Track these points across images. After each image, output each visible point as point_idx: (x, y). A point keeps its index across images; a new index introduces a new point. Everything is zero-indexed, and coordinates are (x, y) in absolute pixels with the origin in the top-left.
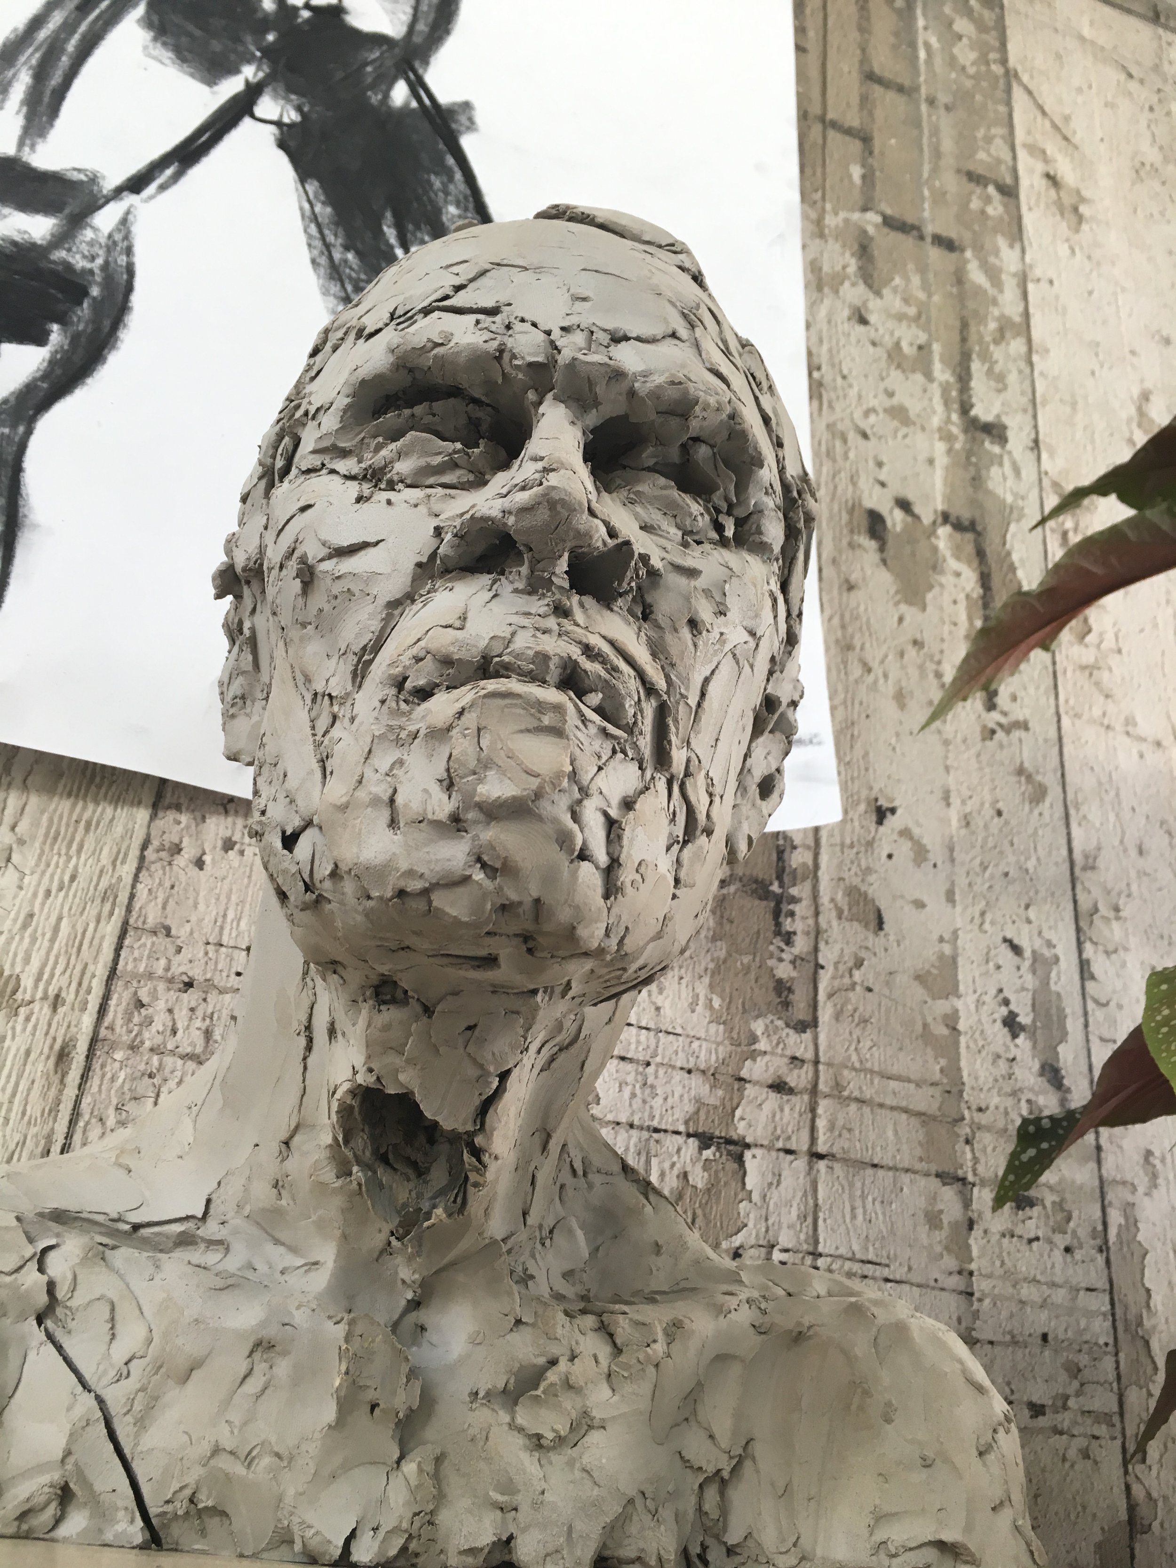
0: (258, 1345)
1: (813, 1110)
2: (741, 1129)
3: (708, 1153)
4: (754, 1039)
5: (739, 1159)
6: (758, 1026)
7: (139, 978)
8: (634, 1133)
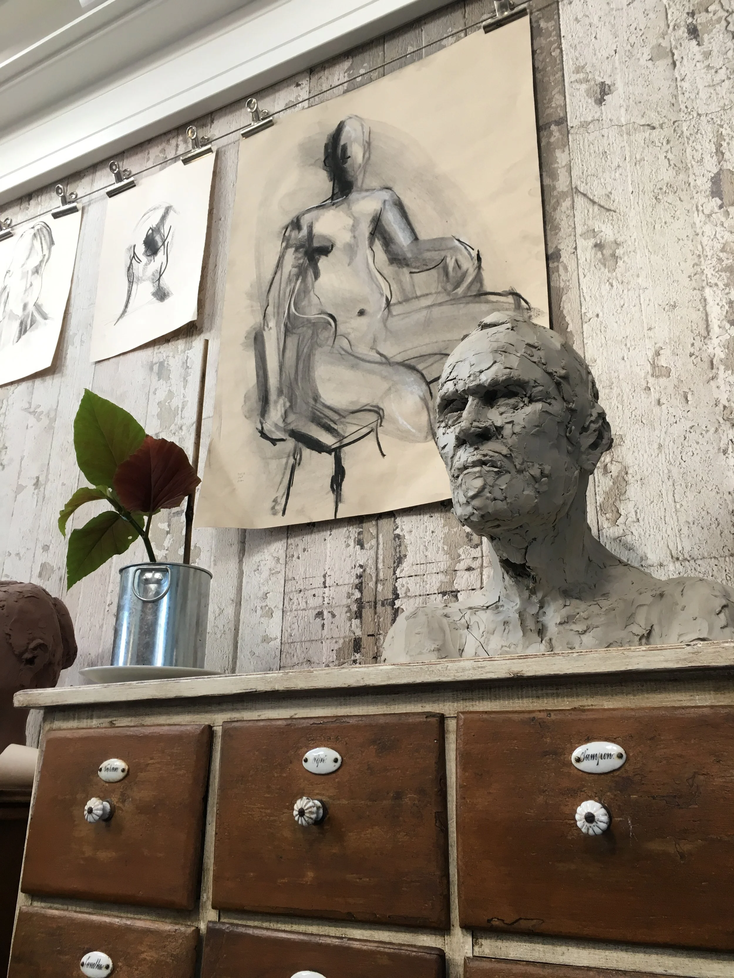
0: (504, 623)
1: (481, 574)
2: (456, 587)
3: (445, 597)
4: (460, 556)
5: (456, 596)
6: (461, 551)
7: (289, 593)
8: (421, 597)
